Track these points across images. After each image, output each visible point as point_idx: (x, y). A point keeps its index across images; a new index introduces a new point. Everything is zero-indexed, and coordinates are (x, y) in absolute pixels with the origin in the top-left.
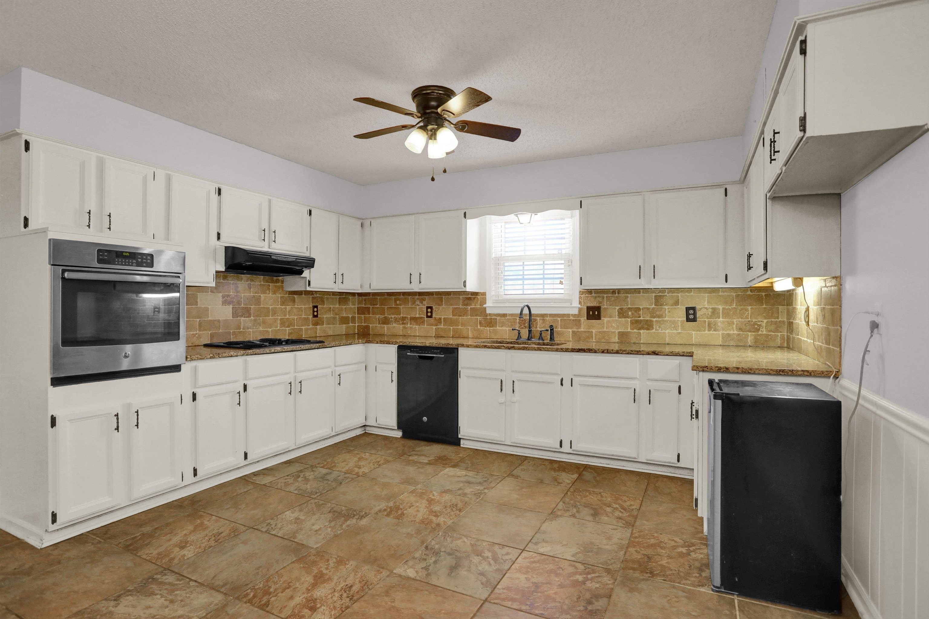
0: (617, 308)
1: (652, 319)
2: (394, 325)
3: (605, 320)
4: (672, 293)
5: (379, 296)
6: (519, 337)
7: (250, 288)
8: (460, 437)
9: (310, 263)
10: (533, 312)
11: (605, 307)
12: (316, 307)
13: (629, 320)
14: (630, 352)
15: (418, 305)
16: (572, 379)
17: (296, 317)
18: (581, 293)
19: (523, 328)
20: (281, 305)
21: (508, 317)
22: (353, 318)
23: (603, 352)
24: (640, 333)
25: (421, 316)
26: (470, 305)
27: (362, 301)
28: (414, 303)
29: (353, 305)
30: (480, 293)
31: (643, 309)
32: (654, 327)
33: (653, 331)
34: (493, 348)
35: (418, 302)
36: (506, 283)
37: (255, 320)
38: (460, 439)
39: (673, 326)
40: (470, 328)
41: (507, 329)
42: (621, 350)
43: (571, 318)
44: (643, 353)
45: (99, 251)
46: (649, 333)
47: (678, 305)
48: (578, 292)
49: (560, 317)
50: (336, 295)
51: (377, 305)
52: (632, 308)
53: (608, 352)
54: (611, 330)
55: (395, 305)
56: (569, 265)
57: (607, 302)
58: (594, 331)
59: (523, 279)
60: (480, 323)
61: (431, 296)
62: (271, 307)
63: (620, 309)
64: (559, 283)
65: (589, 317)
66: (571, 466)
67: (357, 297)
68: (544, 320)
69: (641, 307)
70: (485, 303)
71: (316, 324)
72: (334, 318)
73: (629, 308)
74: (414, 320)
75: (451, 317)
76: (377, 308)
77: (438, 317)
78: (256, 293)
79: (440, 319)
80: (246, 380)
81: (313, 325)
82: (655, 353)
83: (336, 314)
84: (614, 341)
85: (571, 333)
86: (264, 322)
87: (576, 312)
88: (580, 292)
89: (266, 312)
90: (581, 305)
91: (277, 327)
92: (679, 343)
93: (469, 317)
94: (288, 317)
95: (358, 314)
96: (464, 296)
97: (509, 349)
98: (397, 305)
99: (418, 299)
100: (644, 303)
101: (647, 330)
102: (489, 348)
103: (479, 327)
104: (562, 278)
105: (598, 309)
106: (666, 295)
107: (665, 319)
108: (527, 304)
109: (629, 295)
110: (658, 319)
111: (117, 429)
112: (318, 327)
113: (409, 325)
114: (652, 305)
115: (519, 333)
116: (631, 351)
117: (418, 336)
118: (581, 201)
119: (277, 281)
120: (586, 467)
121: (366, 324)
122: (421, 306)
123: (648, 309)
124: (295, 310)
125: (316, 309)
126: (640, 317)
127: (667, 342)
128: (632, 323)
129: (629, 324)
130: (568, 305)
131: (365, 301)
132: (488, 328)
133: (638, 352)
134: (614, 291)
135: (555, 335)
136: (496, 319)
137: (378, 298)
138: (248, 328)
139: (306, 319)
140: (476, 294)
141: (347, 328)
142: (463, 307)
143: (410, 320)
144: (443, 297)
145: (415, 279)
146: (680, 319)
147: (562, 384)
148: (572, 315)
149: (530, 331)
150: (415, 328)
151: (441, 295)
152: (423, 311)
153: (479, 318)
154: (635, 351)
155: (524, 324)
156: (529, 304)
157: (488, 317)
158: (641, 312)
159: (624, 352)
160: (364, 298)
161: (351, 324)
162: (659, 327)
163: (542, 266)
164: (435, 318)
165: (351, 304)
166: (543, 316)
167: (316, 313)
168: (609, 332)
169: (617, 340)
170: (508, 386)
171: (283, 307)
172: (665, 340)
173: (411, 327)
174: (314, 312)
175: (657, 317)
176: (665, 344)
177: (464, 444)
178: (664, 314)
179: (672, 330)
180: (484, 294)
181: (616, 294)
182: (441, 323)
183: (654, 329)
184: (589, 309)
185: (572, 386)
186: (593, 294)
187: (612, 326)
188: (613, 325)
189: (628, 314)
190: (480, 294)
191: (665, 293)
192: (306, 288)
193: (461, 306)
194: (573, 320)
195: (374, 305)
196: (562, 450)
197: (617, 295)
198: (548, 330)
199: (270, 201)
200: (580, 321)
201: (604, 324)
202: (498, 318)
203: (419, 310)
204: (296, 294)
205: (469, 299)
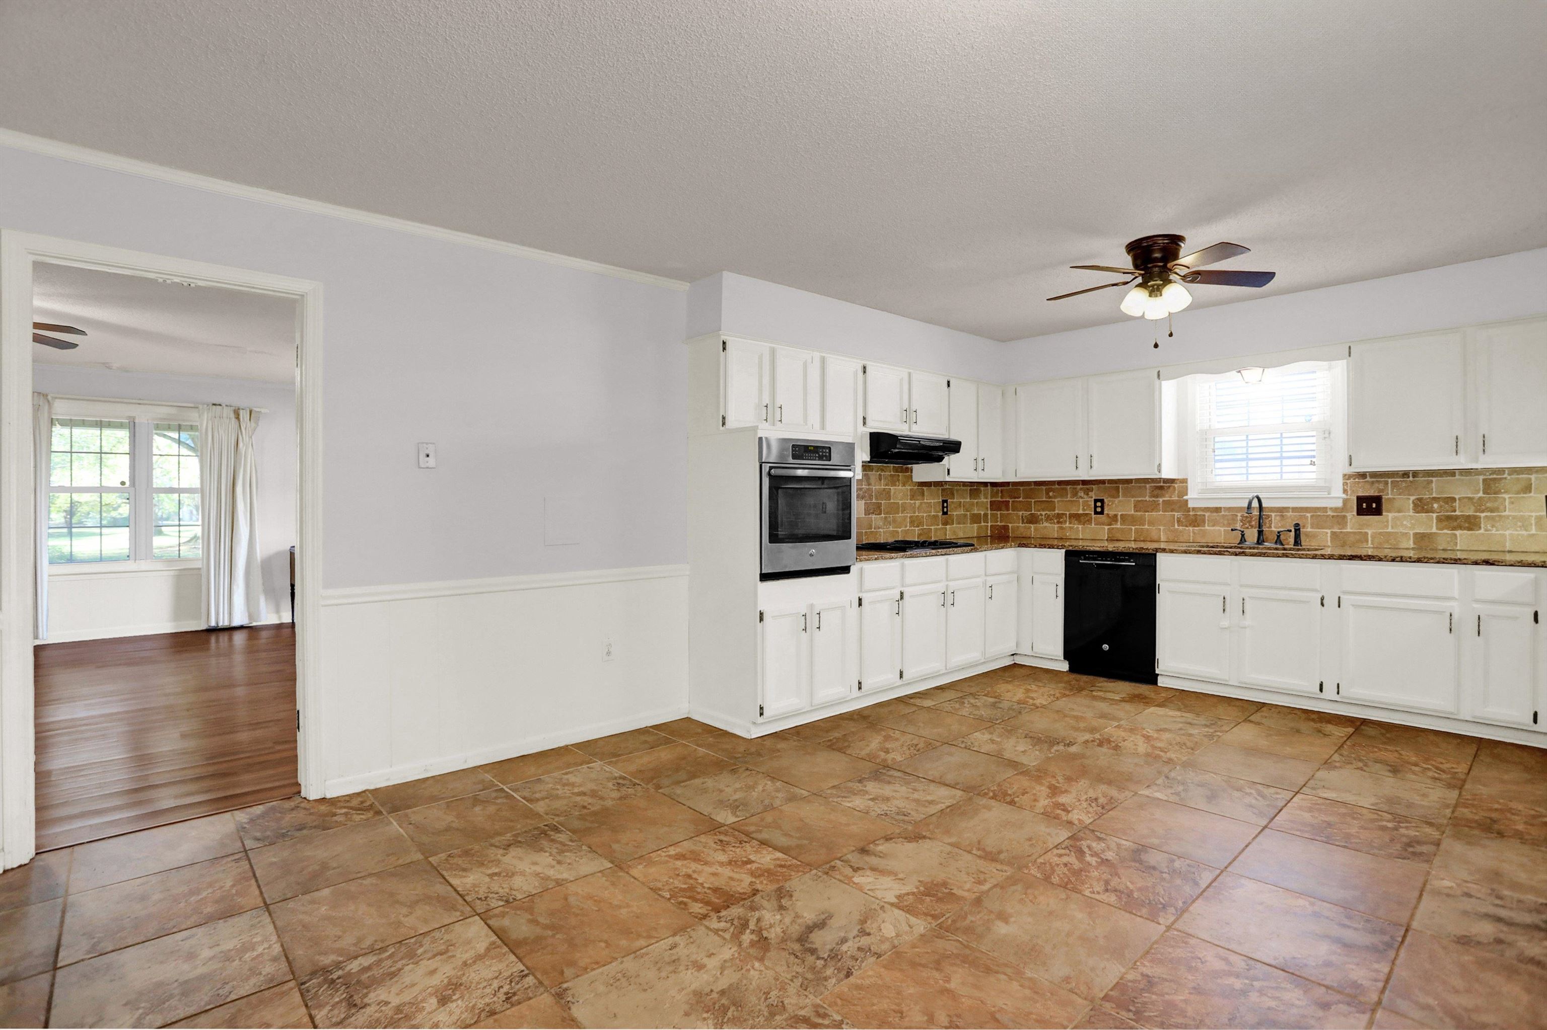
0: (1412, 498)
1: (1478, 514)
2: (1046, 524)
3: (1389, 515)
4: (1518, 474)
5: (1022, 486)
6: (1243, 539)
7: (880, 480)
8: (1157, 672)
9: (953, 447)
10: (1264, 505)
11: (1390, 496)
12: (946, 501)
13: (1435, 515)
14: (1442, 560)
15: (1082, 498)
16: (1339, 597)
17: (925, 515)
18: (1347, 477)
19: (1247, 528)
20: (911, 500)
21: (1223, 513)
22: (986, 515)
23: (1393, 560)
24: (1455, 535)
25: (1087, 512)
26: (1163, 496)
27: (997, 492)
28: (1075, 494)
29: (985, 499)
30: (1178, 479)
31: (1460, 499)
32: (1482, 526)
33: (1480, 532)
34: (1211, 554)
35: (1081, 494)
36: (1218, 465)
37: (886, 518)
38: (1158, 675)
39: (1519, 524)
40: (1162, 528)
41: (1222, 529)
42: (1425, 558)
43: (1330, 513)
44: (1465, 561)
45: (793, 446)
46: (1471, 534)
47: (1530, 492)
48: (1342, 476)
49: (1309, 513)
50: (967, 486)
51: (1020, 498)
52: (1439, 498)
53: (1402, 561)
54: (1402, 530)
55: (1046, 498)
56: (1325, 438)
57: (1392, 490)
58: (1370, 532)
59: (1248, 459)
60: (1178, 522)
61: (1101, 485)
62: (900, 502)
63: (1418, 499)
64: (1309, 463)
65: (1360, 512)
66: (1339, 718)
67: (989, 487)
68: (1282, 516)
69: (1457, 497)
70: (1187, 494)
71: (945, 523)
72: (965, 515)
73: (1434, 498)
74: (1076, 517)
75: (1132, 512)
76: (1020, 502)
77: (1112, 513)
78: (886, 485)
79: (1116, 516)
80: (903, 586)
81: (943, 524)
82: (1487, 562)
83: (967, 511)
84: (1407, 546)
85: (1329, 535)
86: (894, 521)
87: (1339, 504)
88: (1345, 475)
89: (895, 508)
90: (1347, 495)
91: (906, 527)
92: (1533, 550)
93: (1161, 513)
94: (917, 514)
95: (991, 510)
96: (1153, 485)
97: (1236, 555)
98: (1050, 497)
99: (1081, 489)
100: (1459, 489)
101: (1469, 530)
102: (1204, 553)
103: (1176, 526)
104: (1314, 457)
105: (1378, 500)
106: (1506, 478)
107: (1503, 514)
108: (1256, 494)
109: (1434, 479)
110: (1489, 514)
111: (805, 630)
112: (948, 527)
113: (1067, 524)
114: (1479, 493)
115: (1243, 535)
116: (1444, 559)
117: (1082, 539)
118: (1350, 347)
119: (907, 470)
120: (1364, 722)
121: (1003, 524)
122: (1086, 498)
123: (1470, 499)
124: (924, 505)
125: (945, 505)
126: (1455, 511)
127: (1507, 549)
128: (1439, 519)
129: (1435, 521)
130: (1325, 494)
131: (1001, 492)
132: (1191, 529)
133: (1456, 560)
134: (1405, 474)
135: (1303, 537)
136: (1204, 515)
137: (1021, 488)
138: (879, 528)
139: (935, 517)
140: (1172, 481)
141: (979, 528)
142: (1151, 499)
143: (1070, 517)
144: (1120, 486)
145: (1083, 463)
146: (1533, 514)
147: (1322, 605)
148: (1331, 509)
149: (1260, 533)
150: (1078, 528)
151: (1116, 483)
152: (1089, 506)
153: (1176, 514)
154: (1451, 559)
155: (1250, 522)
156: (1259, 494)
157: (1191, 513)
158: (1457, 504)
159: (1432, 561)
160: (1000, 488)
161: (983, 524)
162: (1493, 526)
163: (1279, 440)
164: (1108, 514)
165: (982, 497)
166: (1281, 510)
167: (945, 510)
168: (1397, 533)
169: (1411, 544)
170: (1234, 606)
171: (912, 502)
172: (1505, 546)
173: (1070, 527)
174: (943, 507)
175: (1488, 511)
176: (1504, 552)
177: (1161, 682)
178: (1502, 507)
179: (1517, 530)
180: (1184, 481)
181: (1409, 477)
182: (1116, 521)
183: (1482, 529)
184: (1360, 500)
185: (1339, 606)
186: (1368, 479)
187: (1402, 525)
188: (1405, 523)
189: (1432, 507)
190: (1178, 482)
191: (1504, 474)
192: (945, 478)
193: (1147, 498)
194: (1333, 516)
195: (1015, 498)
196: (1322, 696)
197: (1411, 479)
198: (1290, 531)
199: (910, 374)
200: (1345, 517)
201: (1387, 522)
202: (1207, 514)
203: (1084, 503)
204: (926, 486)
205: (1161, 488)
